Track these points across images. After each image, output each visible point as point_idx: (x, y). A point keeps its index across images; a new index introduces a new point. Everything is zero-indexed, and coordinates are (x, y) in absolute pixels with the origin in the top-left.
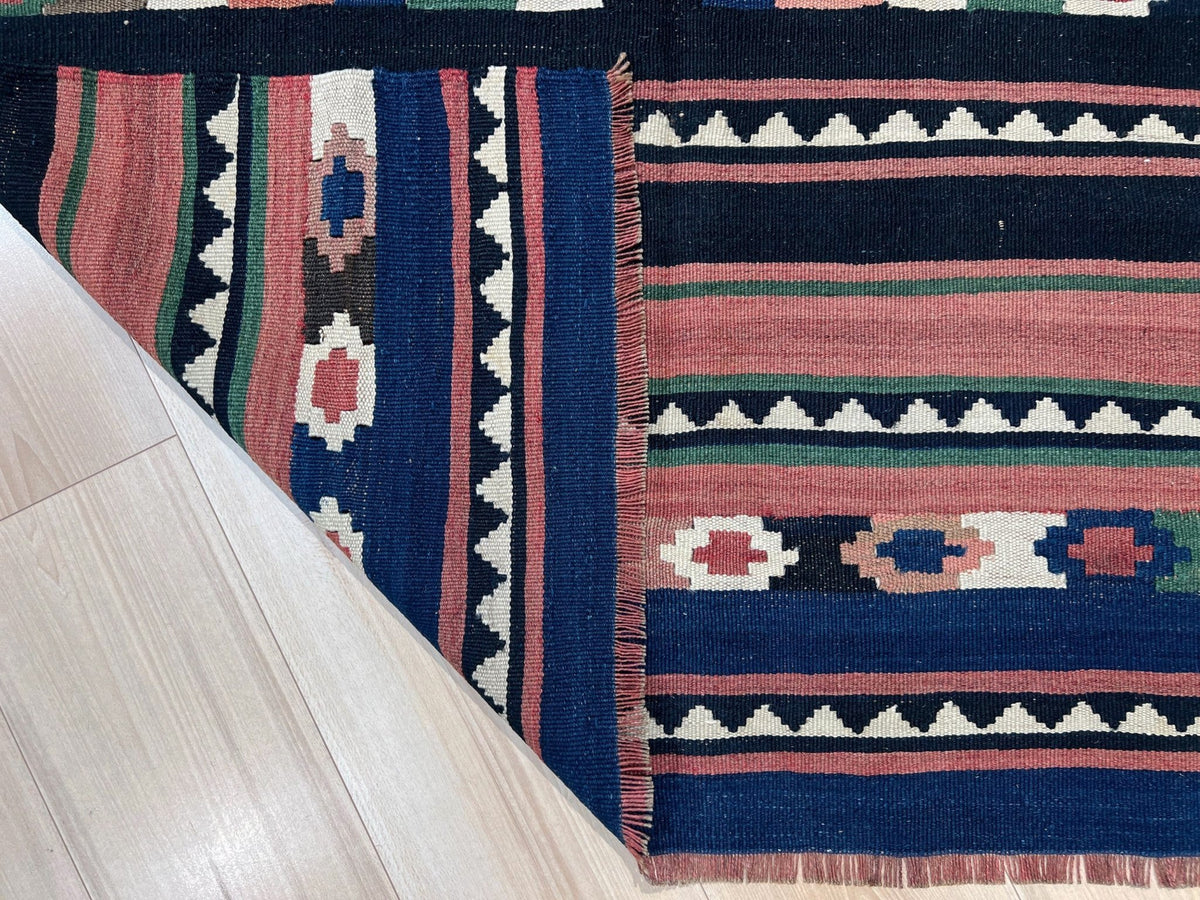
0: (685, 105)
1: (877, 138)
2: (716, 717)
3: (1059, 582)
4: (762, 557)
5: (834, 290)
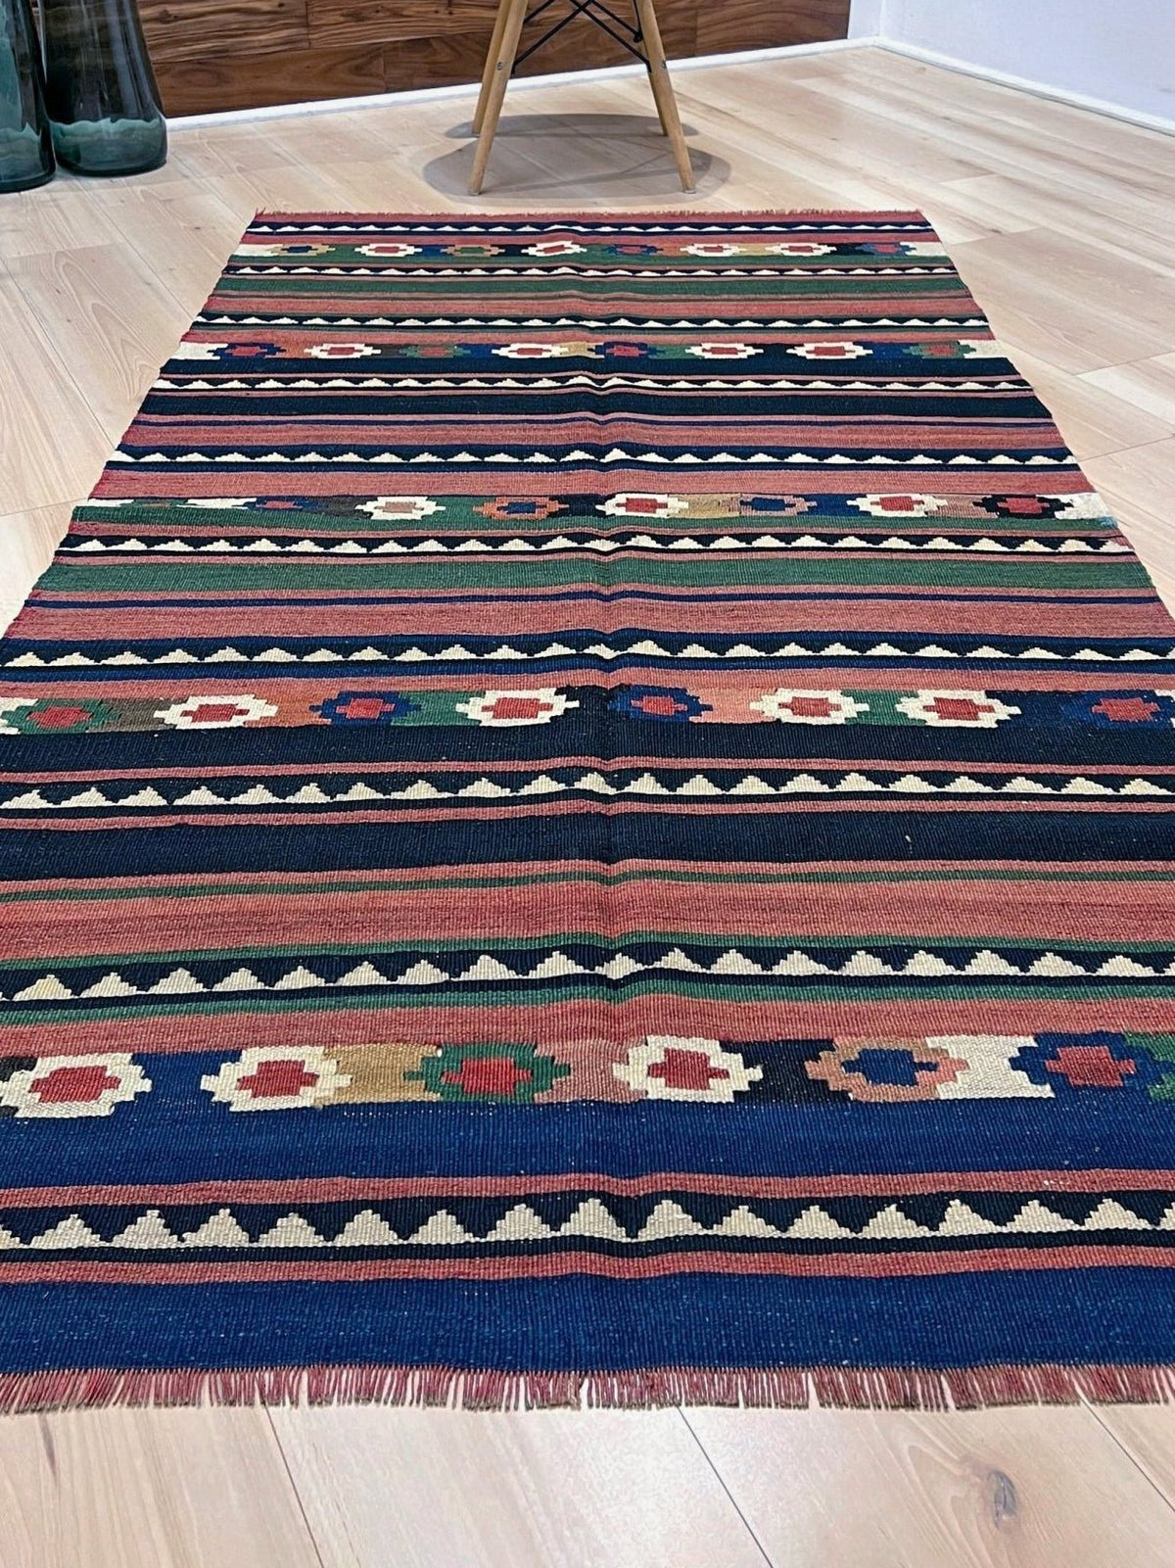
0: (619, 771)
1: (785, 790)
2: (687, 1211)
3: (1046, 1091)
4: (725, 1074)
5: (765, 879)
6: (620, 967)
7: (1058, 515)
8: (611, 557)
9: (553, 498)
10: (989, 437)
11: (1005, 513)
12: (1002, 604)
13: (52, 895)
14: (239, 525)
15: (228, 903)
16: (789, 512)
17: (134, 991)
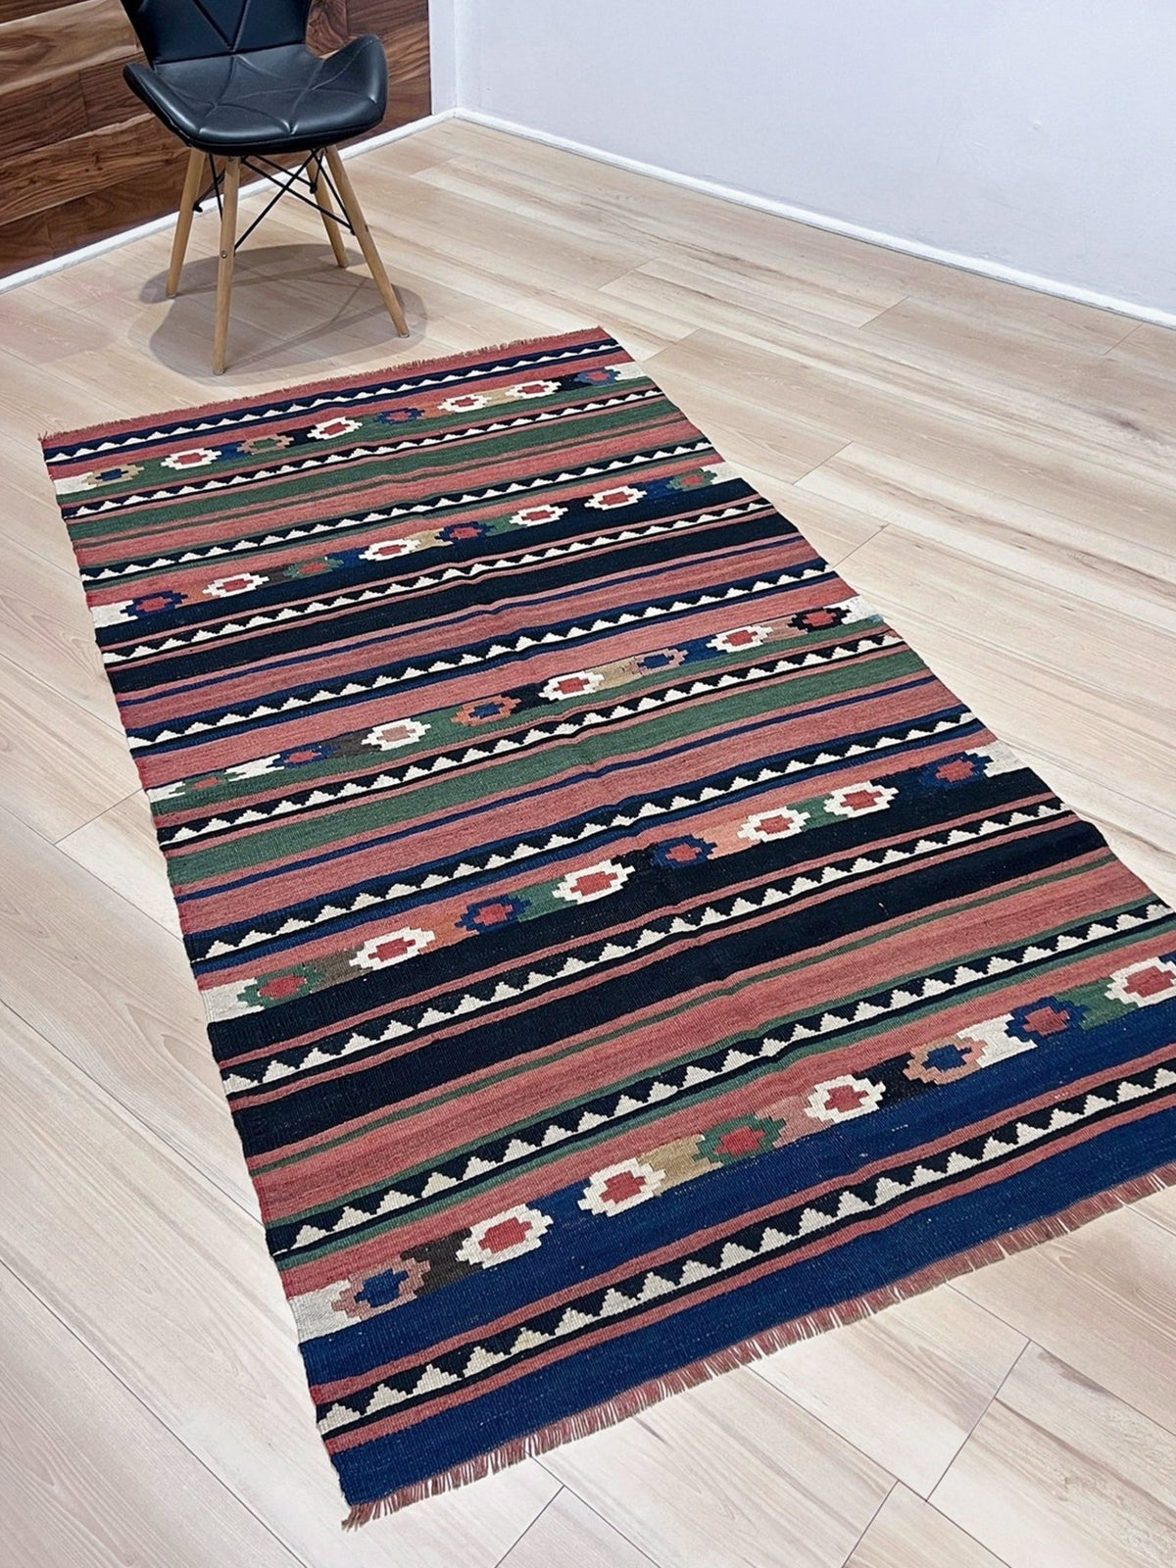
0: (689, 911)
1: (794, 893)
2: (894, 1181)
3: (1031, 1045)
4: (865, 1094)
5: (816, 960)
6: (771, 1047)
7: (845, 621)
8: (579, 738)
9: (504, 695)
10: (766, 560)
11: (811, 628)
12: (847, 707)
13: (389, 1119)
14: (287, 784)
15: (509, 1085)
16: (673, 664)
17: (494, 1165)
